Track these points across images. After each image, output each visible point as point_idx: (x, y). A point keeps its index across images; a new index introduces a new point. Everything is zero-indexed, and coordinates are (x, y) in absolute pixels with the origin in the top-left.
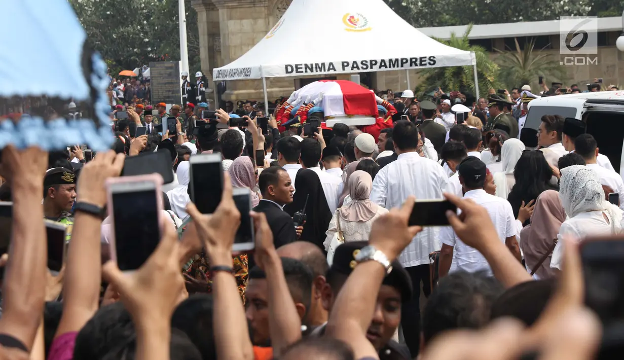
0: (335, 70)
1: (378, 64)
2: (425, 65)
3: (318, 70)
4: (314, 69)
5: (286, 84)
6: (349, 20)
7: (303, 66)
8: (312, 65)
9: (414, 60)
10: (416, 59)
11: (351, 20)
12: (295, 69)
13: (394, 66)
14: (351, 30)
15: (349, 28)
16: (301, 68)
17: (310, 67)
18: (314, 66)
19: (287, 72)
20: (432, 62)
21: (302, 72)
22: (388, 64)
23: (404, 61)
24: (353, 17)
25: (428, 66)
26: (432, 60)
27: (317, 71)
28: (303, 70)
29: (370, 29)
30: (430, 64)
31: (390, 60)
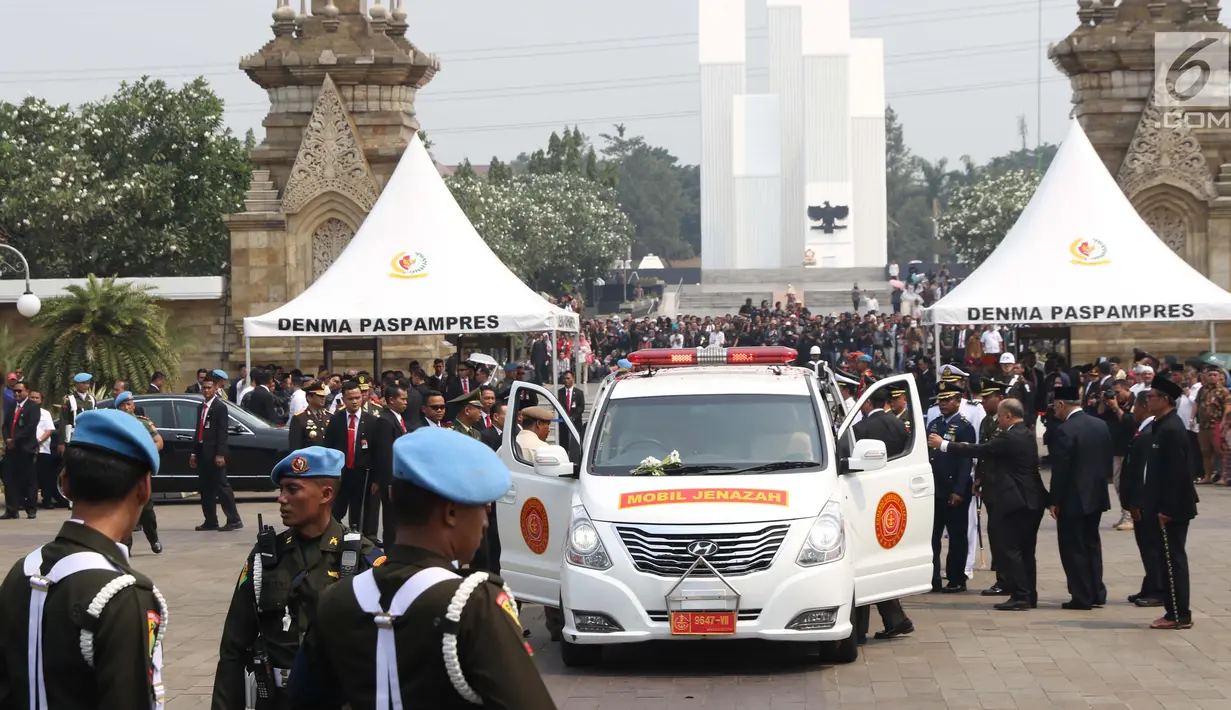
0: (1041, 318)
2: (1178, 316)
3: (1016, 316)
4: (1010, 316)
6: (1080, 249)
7: (994, 311)
8: (1007, 309)
9: (1160, 309)
11: (1084, 248)
12: (982, 314)
14: (1079, 262)
15: (1079, 259)
16: (991, 313)
17: (1004, 312)
18: (1010, 311)
19: (970, 318)
20: (1188, 313)
21: (992, 319)
22: (1120, 312)
23: (1146, 309)
24: (1086, 244)
25: (1182, 318)
26: (1188, 309)
27: (1014, 319)
28: (994, 316)
29: (1107, 262)
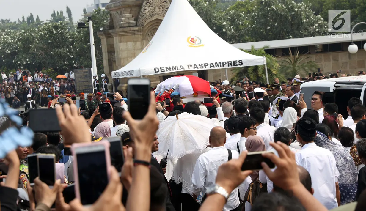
0: (184, 69)
1: (209, 65)
2: (237, 65)
4: (172, 69)
5: (154, 79)
6: (191, 40)
7: (165, 68)
8: (170, 67)
9: (230, 63)
10: (231, 62)
11: (192, 40)
12: (160, 70)
13: (219, 67)
14: (192, 46)
15: (190, 45)
17: (169, 68)
18: (171, 68)
19: (155, 72)
20: (241, 64)
21: (165, 71)
22: (215, 65)
23: (224, 63)
24: (193, 39)
25: (239, 66)
26: (241, 62)
27: (173, 70)
28: (165, 70)
29: (203, 45)
30: (239, 64)
31: (216, 63)
